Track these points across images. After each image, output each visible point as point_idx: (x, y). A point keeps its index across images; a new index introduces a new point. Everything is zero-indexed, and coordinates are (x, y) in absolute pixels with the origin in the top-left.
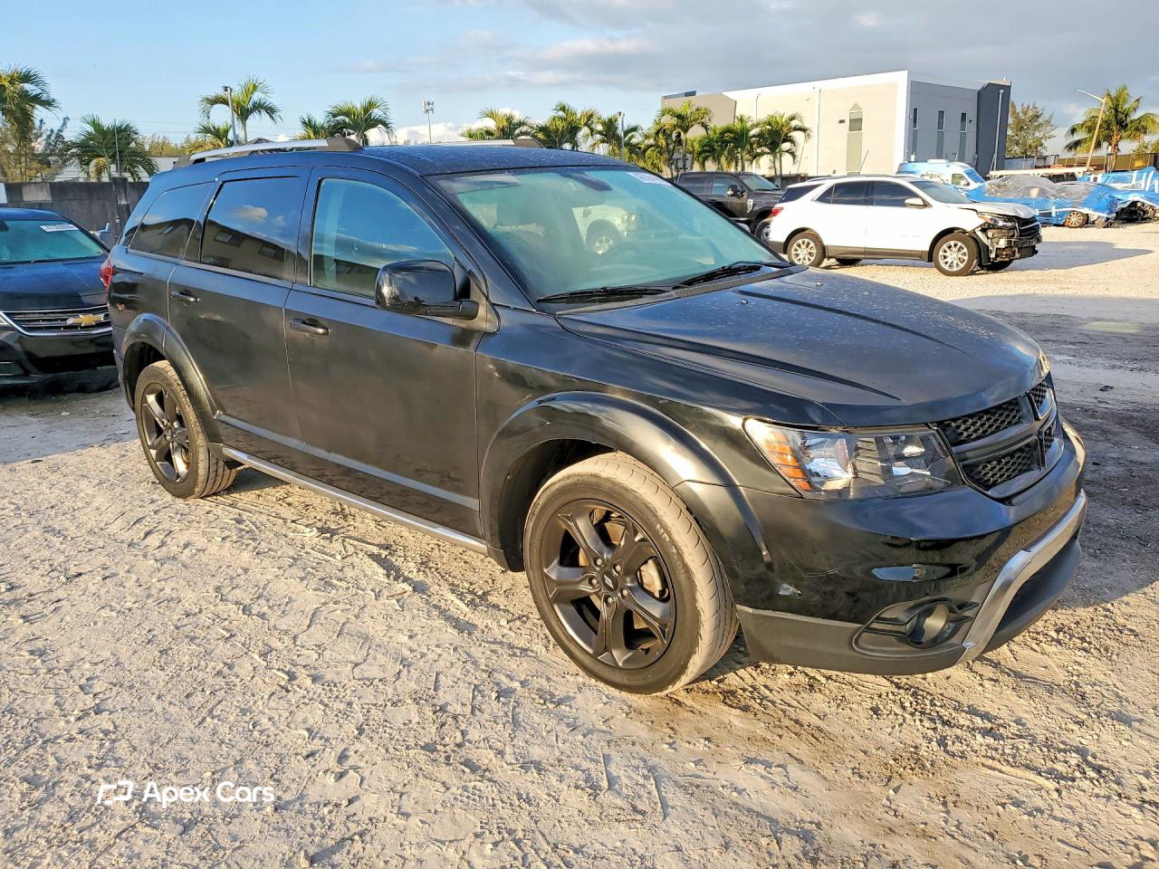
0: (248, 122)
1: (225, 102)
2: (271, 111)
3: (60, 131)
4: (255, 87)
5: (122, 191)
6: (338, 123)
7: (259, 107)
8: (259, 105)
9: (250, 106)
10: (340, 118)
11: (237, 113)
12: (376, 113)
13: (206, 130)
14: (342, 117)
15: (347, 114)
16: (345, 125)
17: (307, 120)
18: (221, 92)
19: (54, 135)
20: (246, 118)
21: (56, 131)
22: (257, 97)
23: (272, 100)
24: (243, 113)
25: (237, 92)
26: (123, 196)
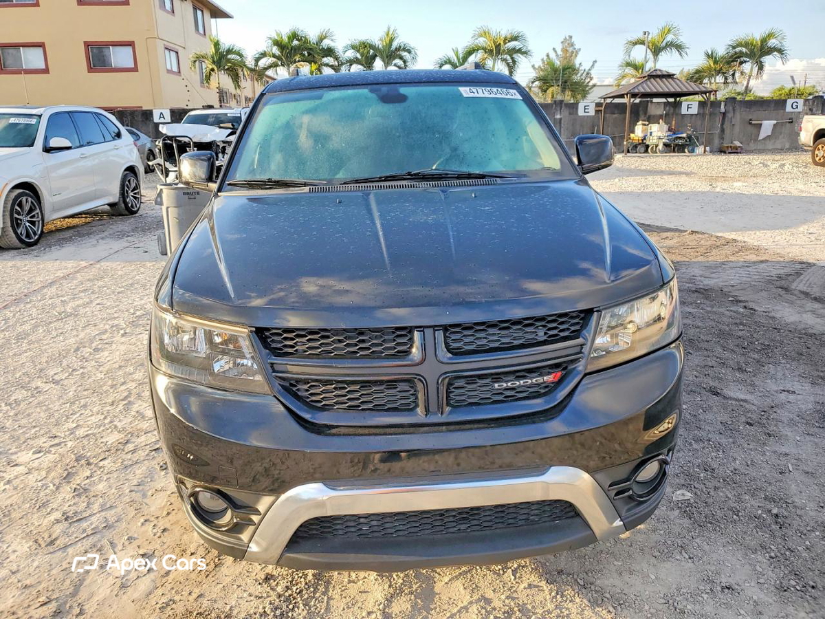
0: (659, 56)
1: (642, 43)
2: (679, 48)
3: (590, 70)
4: (669, 31)
5: (559, 109)
6: (736, 53)
7: (671, 45)
8: (672, 42)
9: (664, 44)
10: (737, 50)
11: (651, 50)
12: (772, 42)
13: (628, 64)
14: (740, 48)
15: (746, 45)
16: (741, 55)
17: (710, 53)
18: (640, 36)
19: (585, 73)
20: (657, 55)
21: (587, 70)
22: (669, 38)
23: (682, 39)
24: (657, 51)
25: (654, 34)
26: (559, 112)
